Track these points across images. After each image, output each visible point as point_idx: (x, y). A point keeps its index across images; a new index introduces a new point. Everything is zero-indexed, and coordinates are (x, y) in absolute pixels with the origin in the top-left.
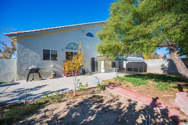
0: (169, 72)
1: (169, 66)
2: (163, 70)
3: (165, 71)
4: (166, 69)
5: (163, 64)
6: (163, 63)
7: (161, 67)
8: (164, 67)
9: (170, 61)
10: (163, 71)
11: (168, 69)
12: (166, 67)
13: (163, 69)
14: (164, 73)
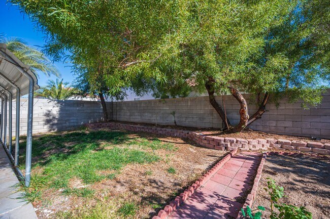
0: (60, 126)
1: (60, 114)
2: (49, 125)
3: (53, 125)
4: (56, 121)
5: (49, 111)
6: (50, 109)
7: (45, 118)
8: (51, 118)
9: (61, 104)
10: (50, 127)
11: (59, 120)
12: (54, 118)
13: (48, 122)
14: (50, 130)
